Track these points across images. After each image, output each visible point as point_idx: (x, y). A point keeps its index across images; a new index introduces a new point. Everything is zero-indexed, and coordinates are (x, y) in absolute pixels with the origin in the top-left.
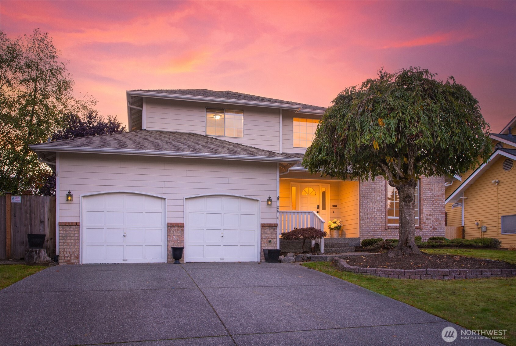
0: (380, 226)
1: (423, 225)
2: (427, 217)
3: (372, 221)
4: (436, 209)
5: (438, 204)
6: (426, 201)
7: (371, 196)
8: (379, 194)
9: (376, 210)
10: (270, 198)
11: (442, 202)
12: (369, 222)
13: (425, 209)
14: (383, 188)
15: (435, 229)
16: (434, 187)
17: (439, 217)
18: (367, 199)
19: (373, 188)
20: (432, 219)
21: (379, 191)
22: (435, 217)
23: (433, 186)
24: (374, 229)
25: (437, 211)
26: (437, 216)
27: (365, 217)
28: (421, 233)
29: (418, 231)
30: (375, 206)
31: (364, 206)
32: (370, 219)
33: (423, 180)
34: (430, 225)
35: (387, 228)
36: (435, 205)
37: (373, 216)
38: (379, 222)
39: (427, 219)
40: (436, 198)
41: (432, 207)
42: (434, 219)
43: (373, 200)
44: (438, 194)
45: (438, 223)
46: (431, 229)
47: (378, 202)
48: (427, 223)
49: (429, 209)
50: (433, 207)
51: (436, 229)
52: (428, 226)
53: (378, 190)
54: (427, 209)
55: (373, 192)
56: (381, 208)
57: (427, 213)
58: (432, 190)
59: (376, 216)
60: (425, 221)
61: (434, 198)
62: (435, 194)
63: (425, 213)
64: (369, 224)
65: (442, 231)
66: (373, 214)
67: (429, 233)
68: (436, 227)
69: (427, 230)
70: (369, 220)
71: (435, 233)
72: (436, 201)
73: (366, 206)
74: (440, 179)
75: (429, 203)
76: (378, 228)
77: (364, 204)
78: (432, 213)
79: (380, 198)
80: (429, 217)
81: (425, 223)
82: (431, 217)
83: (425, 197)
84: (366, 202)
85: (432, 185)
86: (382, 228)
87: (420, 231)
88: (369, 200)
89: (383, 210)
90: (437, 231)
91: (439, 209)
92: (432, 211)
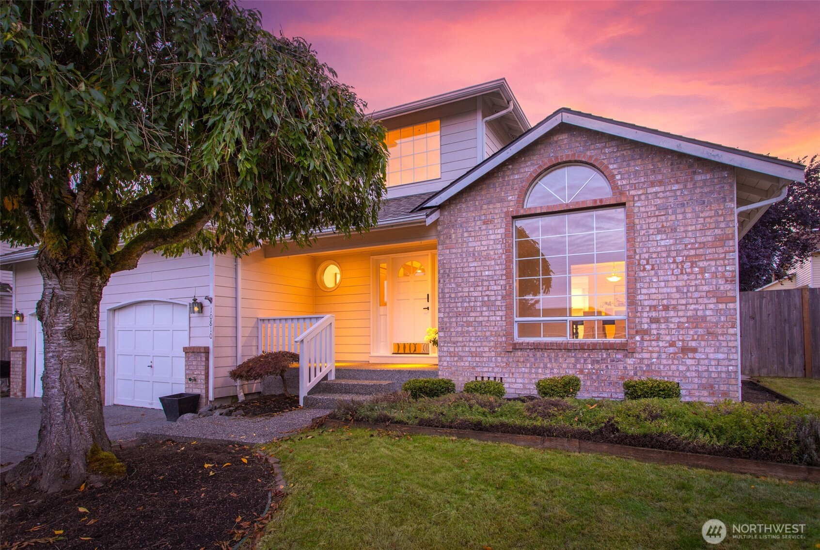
0: (492, 344)
1: (638, 338)
2: (654, 314)
3: (468, 332)
4: (692, 289)
5: (703, 270)
6: (648, 267)
7: (466, 270)
8: (488, 263)
9: (479, 304)
10: (195, 300)
11: (719, 263)
12: (462, 334)
13: (644, 291)
14: (499, 246)
15: (685, 350)
16: (685, 218)
17: (708, 313)
18: (455, 278)
19: (471, 249)
20: (677, 320)
21: (488, 254)
22: (690, 313)
23: (680, 217)
24: (473, 349)
25: (696, 295)
26: (696, 310)
27: (451, 323)
28: (630, 361)
29: (619, 356)
30: (475, 294)
31: (447, 295)
32: (462, 326)
33: (638, 204)
34: (668, 338)
35: (510, 348)
36: (688, 274)
37: (472, 319)
38: (488, 334)
39: (655, 320)
40: (692, 252)
41: (675, 284)
42: (684, 320)
43: (472, 280)
44: (703, 239)
45: (701, 331)
46: (672, 350)
47: (485, 283)
48: (655, 332)
49: (665, 290)
50: (681, 283)
51: (694, 350)
52: (658, 340)
53: (484, 253)
54: (653, 290)
55: (470, 259)
56: (493, 298)
57: (654, 303)
58: (674, 230)
59: (481, 319)
60: (646, 326)
61: (686, 253)
62: (686, 241)
63: (646, 303)
64: (460, 339)
65: (721, 356)
66: (472, 314)
67: (664, 362)
68: (693, 344)
69: (655, 355)
70: (459, 329)
71: (689, 362)
72: (693, 264)
73: (453, 295)
74: (711, 192)
75: (661, 273)
76: (487, 349)
77: (446, 291)
78: (674, 302)
79: (490, 273)
80: (663, 314)
81: (646, 332)
82: (672, 313)
83: (646, 256)
84: (453, 285)
85: (675, 213)
86: (496, 347)
87: (626, 356)
88: (460, 280)
89: (498, 303)
90: (697, 356)
91: (706, 288)
92: (677, 296)
